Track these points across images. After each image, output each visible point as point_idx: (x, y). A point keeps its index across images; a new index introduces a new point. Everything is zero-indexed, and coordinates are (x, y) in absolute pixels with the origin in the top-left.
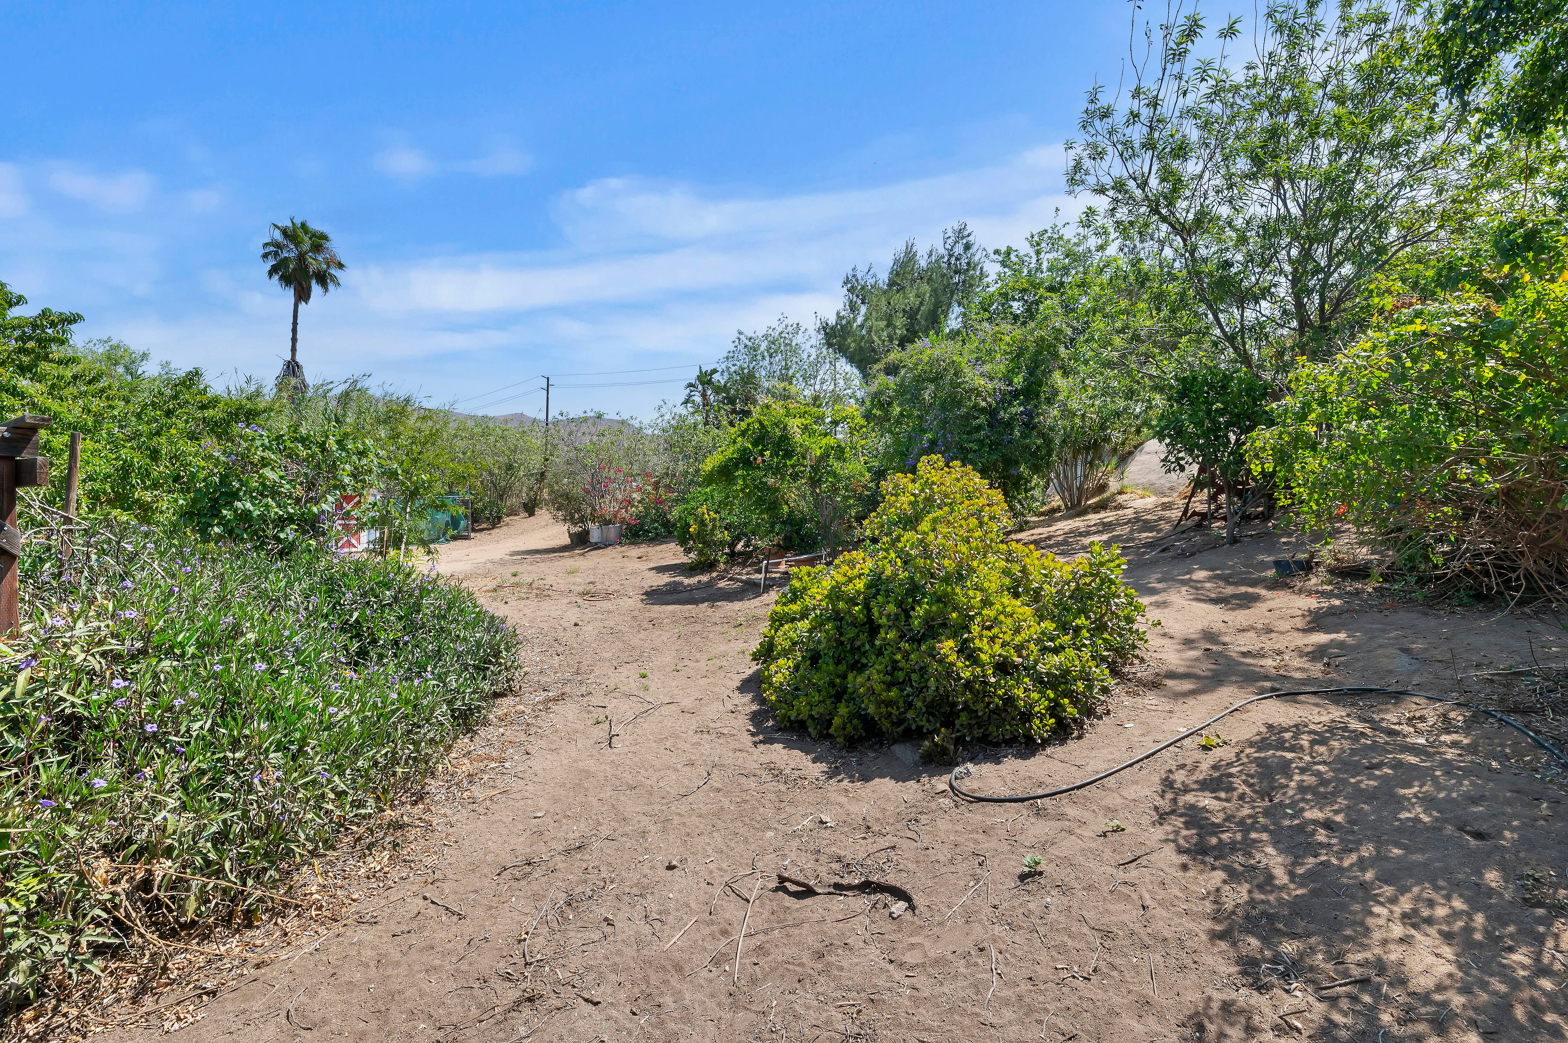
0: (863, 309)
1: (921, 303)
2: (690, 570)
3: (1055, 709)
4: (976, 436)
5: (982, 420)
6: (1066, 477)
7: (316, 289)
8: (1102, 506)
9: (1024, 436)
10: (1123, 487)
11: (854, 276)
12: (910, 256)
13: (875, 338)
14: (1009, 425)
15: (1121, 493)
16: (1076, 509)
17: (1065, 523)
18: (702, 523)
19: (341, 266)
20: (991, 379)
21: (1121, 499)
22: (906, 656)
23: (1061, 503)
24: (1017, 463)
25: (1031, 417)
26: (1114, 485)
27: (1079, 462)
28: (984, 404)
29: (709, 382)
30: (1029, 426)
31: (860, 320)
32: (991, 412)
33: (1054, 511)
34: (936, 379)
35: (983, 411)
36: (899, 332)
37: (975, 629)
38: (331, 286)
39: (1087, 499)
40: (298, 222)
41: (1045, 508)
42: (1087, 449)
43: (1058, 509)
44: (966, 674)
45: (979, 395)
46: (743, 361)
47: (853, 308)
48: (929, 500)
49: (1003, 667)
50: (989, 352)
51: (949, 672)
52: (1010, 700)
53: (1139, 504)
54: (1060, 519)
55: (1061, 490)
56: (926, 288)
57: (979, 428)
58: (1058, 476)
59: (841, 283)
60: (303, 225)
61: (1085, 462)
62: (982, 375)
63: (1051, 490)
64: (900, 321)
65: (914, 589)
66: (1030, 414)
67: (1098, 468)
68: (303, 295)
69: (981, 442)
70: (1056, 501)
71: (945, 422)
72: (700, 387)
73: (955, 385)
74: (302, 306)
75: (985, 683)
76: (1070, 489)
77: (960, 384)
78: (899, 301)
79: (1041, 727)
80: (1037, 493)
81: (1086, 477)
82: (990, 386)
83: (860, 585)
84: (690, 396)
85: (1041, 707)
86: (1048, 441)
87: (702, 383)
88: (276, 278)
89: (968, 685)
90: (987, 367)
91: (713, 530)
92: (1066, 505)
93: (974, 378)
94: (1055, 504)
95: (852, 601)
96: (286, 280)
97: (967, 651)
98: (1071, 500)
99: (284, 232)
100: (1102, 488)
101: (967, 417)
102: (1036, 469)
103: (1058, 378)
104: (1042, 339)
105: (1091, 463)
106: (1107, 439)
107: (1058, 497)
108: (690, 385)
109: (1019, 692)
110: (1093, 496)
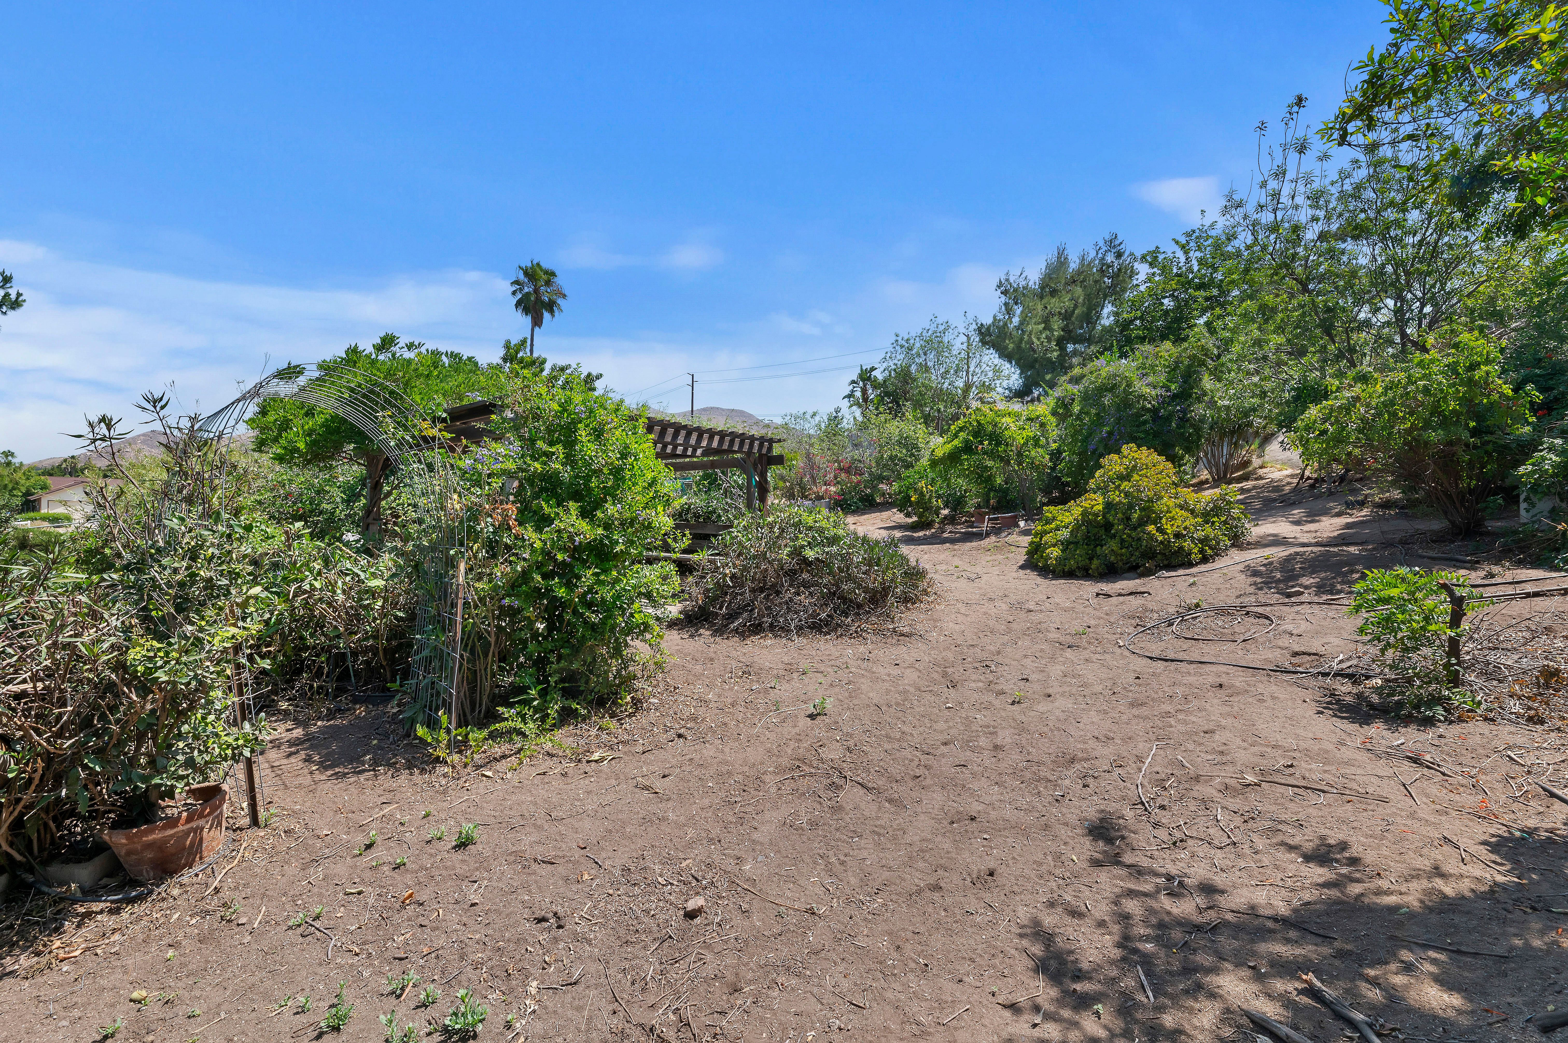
0: (1018, 310)
1: (1076, 306)
2: (914, 527)
3: (1201, 551)
4: (1143, 428)
5: (1147, 417)
6: (1213, 456)
7: (546, 315)
8: (1245, 478)
9: (1179, 427)
10: (1264, 463)
11: (1007, 280)
12: (1062, 261)
13: (1035, 340)
14: (1168, 419)
15: (1261, 467)
16: (1221, 478)
17: (1211, 491)
18: (922, 494)
19: (564, 296)
20: (1155, 387)
21: (1261, 472)
22: (1129, 536)
23: (1209, 476)
24: (1174, 446)
25: (1185, 414)
26: (1256, 462)
27: (1225, 444)
28: (1149, 406)
29: (869, 378)
30: (1184, 420)
31: (1016, 321)
32: (1154, 411)
33: (1202, 483)
34: (1112, 389)
35: (1149, 410)
36: (1056, 333)
37: (1164, 521)
38: (556, 313)
39: (1232, 473)
40: (535, 262)
41: (1194, 481)
42: (1233, 433)
43: (1206, 481)
44: (1160, 538)
45: (1145, 399)
46: (900, 358)
47: (1009, 311)
48: (1135, 467)
49: (1178, 535)
50: (1152, 367)
51: (1151, 537)
52: (1181, 548)
53: (1277, 475)
54: (1208, 488)
55: (1209, 468)
56: (1078, 291)
57: (1145, 422)
58: (1206, 455)
59: (995, 287)
60: (538, 264)
61: (1230, 444)
62: (1147, 385)
63: (1201, 465)
64: (1057, 324)
65: (1131, 506)
66: (1184, 411)
67: (1242, 447)
68: (537, 322)
69: (1146, 432)
70: (1205, 475)
71: (1119, 419)
72: (861, 384)
73: (1127, 393)
74: (537, 329)
75: (1169, 542)
76: (1217, 465)
77: (1131, 393)
78: (1055, 304)
79: (1196, 557)
80: (1188, 468)
81: (1231, 455)
82: (1153, 393)
83: (1100, 507)
84: (853, 391)
85: (1196, 550)
86: (1198, 430)
87: (863, 380)
88: (520, 311)
89: (1162, 542)
90: (1151, 379)
91: (930, 499)
92: (1213, 478)
93: (1142, 387)
94: (1203, 478)
95: (1097, 515)
96: (526, 311)
97: (1161, 530)
98: (1218, 474)
99: (526, 273)
100: (1246, 464)
101: (1138, 415)
102: (1188, 450)
103: (1207, 383)
104: (1195, 356)
105: (1236, 444)
106: (1250, 424)
107: (1206, 472)
108: (853, 382)
109: (1185, 544)
110: (1237, 470)
